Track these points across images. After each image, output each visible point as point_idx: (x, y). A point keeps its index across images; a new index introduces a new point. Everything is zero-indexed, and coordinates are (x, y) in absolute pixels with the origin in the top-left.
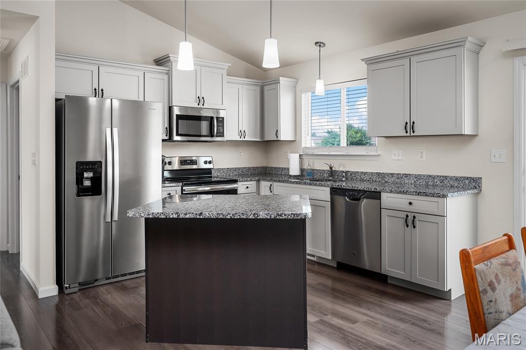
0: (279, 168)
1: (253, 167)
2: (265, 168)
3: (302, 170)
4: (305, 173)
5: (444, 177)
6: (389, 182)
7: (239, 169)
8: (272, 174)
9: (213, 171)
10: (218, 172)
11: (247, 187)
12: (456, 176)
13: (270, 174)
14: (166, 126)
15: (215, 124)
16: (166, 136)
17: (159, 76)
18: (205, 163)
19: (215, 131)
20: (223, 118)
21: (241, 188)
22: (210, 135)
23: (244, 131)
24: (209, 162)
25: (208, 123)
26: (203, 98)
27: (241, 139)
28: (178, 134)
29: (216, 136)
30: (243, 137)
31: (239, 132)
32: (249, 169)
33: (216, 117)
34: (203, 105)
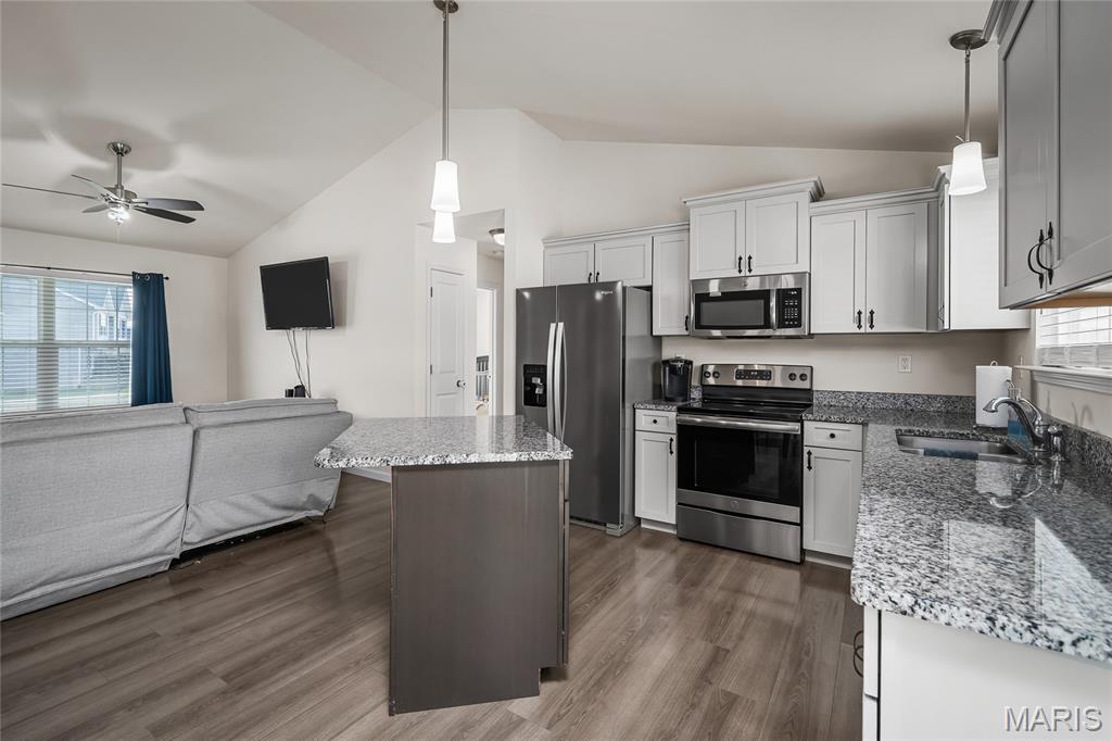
9: (815, 395)
10: (830, 397)
11: (832, 436)
14: (686, 314)
15: (773, 304)
16: (687, 329)
17: (676, 236)
18: (792, 377)
19: (774, 316)
20: (799, 291)
21: (815, 433)
22: (767, 325)
23: (872, 313)
24: (801, 376)
25: (762, 302)
26: (750, 258)
27: (862, 330)
28: (699, 325)
29: (779, 327)
30: (868, 325)
31: (856, 314)
32: (930, 398)
33: (778, 290)
34: (750, 271)
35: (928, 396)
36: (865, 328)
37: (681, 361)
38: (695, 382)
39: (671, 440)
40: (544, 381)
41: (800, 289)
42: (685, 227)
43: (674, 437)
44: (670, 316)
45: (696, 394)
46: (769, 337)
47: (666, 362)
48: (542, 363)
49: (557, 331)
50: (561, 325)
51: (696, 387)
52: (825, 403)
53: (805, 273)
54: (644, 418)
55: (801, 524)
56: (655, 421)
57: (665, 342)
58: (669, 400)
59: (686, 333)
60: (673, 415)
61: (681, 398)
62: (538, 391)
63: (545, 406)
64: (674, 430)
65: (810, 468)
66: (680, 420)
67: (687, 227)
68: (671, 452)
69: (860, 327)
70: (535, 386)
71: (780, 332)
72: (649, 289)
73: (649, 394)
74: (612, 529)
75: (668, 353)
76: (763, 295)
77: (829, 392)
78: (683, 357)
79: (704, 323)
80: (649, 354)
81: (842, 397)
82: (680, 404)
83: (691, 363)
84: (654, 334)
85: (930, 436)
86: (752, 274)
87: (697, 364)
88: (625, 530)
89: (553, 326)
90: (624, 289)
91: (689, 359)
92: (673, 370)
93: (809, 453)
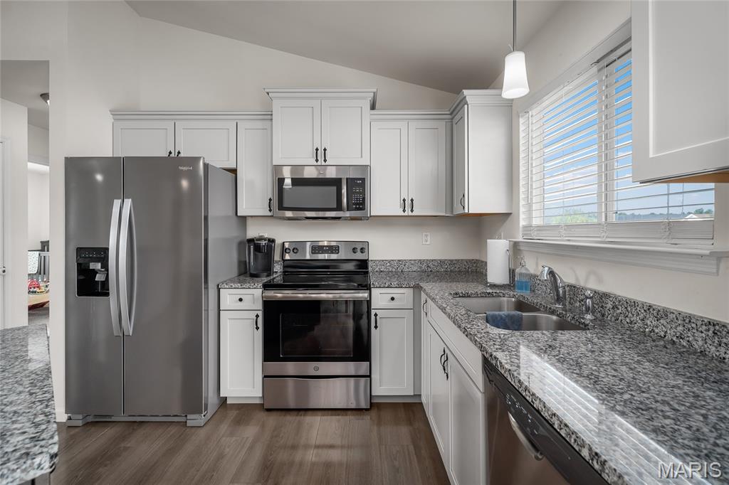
1: (451, 261)
7: (421, 261)
9: (370, 264)
10: (381, 265)
11: (393, 299)
14: (270, 196)
15: (344, 191)
16: (270, 210)
17: (259, 124)
18: (354, 250)
19: (345, 200)
20: (363, 180)
21: (380, 298)
22: (339, 208)
23: (412, 200)
24: (362, 249)
25: (335, 188)
26: (325, 150)
27: (406, 214)
28: (281, 207)
29: (348, 210)
30: (410, 210)
31: (402, 202)
32: (442, 262)
33: (347, 179)
34: (325, 161)
35: (440, 261)
36: (408, 213)
37: (265, 239)
38: (277, 257)
39: (257, 316)
40: (105, 266)
41: (364, 179)
42: (268, 116)
43: (260, 313)
44: (254, 198)
45: (278, 268)
46: (339, 218)
47: (251, 241)
48: (104, 246)
49: (122, 209)
50: (128, 202)
51: (277, 262)
52: (377, 269)
53: (368, 166)
54: (229, 297)
55: (370, 376)
56: (241, 300)
57: (249, 222)
58: (253, 276)
59: (270, 214)
60: (258, 292)
61: (265, 274)
62: (99, 278)
63: (107, 294)
64: (260, 306)
65: (376, 327)
66: (265, 297)
67: (269, 117)
68: (257, 328)
69: (404, 211)
70: (95, 272)
71: (348, 214)
72: (234, 171)
73: (234, 271)
74: (195, 420)
75: (253, 232)
76: (336, 182)
77: (380, 261)
78: (266, 236)
79: (285, 205)
80: (233, 233)
81: (388, 264)
82: (265, 280)
83: (273, 241)
84: (238, 214)
85: (469, 297)
86: (327, 163)
87: (279, 241)
88: (209, 416)
89: (117, 203)
90: (206, 166)
91: (271, 237)
92: (258, 248)
93: (376, 315)
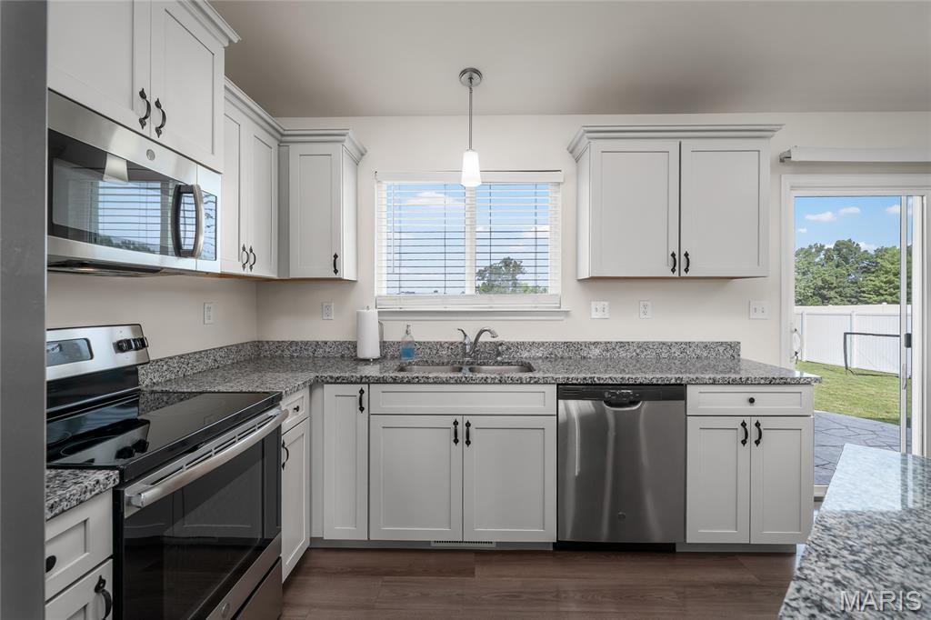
0: (307, 343)
2: (258, 345)
3: (383, 345)
4: (390, 352)
5: (686, 343)
6: (590, 358)
8: (281, 357)
10: (154, 372)
11: (298, 408)
12: (705, 341)
13: (273, 357)
23: (251, 251)
26: (159, 105)
30: (249, 266)
31: (242, 250)
32: (229, 351)
34: (159, 131)
36: (247, 272)
41: (216, 198)
53: (220, 175)
65: (283, 466)
69: (244, 266)
81: (165, 368)
86: (161, 140)
93: (284, 445)
